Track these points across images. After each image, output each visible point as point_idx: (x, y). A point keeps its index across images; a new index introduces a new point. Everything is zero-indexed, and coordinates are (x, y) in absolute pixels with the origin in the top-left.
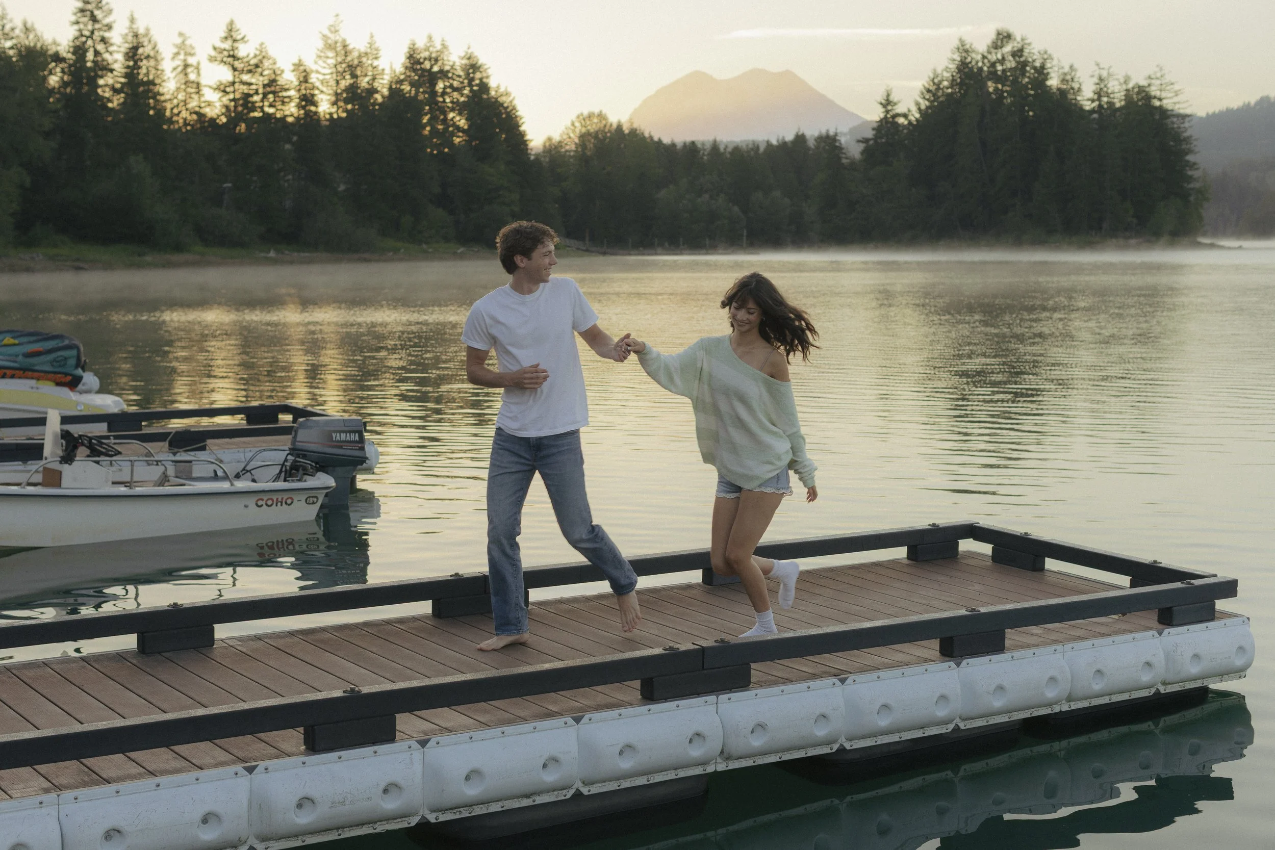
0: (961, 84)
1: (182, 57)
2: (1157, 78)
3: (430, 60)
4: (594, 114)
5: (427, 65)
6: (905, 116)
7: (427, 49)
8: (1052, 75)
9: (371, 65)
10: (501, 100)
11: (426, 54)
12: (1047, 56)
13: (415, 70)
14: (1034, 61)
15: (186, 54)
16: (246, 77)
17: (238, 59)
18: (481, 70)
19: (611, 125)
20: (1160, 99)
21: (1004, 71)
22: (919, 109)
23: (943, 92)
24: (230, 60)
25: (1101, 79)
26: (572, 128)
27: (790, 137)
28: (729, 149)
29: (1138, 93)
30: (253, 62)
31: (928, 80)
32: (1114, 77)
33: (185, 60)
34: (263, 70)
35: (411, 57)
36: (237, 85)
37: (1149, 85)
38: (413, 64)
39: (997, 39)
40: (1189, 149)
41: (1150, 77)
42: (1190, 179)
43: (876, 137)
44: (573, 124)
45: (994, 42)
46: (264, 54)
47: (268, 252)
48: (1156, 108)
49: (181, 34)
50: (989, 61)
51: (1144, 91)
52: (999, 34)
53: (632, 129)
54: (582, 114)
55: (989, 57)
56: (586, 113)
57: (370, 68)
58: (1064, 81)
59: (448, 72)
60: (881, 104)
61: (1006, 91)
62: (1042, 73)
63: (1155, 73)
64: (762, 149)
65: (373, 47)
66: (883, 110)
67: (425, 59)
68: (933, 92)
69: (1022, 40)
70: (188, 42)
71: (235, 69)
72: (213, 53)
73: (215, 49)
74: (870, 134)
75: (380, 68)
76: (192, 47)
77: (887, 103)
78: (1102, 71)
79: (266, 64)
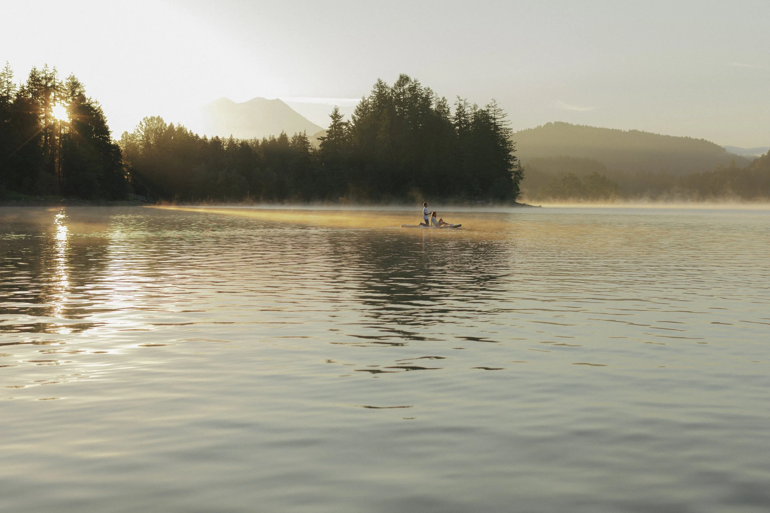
0: (379, 107)
2: (493, 107)
3: (46, 79)
4: (154, 118)
5: (44, 82)
6: (346, 124)
7: (44, 72)
8: (433, 102)
9: (7, 81)
10: (92, 105)
11: (43, 75)
12: (429, 92)
13: (35, 85)
14: (422, 94)
18: (80, 86)
19: (166, 125)
20: (495, 119)
21: (404, 99)
22: (355, 121)
23: (369, 111)
25: (460, 107)
26: (141, 126)
27: (277, 137)
28: (240, 142)
29: (482, 115)
31: (360, 103)
32: (468, 105)
35: (32, 76)
37: (488, 110)
38: (35, 81)
39: (400, 80)
40: (511, 148)
41: (488, 106)
42: (511, 166)
43: (329, 137)
44: (141, 124)
45: (398, 82)
48: (492, 124)
50: (396, 93)
51: (485, 114)
52: (401, 77)
53: (179, 128)
54: (147, 118)
55: (396, 91)
56: (149, 117)
57: (6, 83)
58: (439, 106)
59: (57, 87)
60: (332, 117)
61: (406, 111)
62: (427, 101)
63: (491, 103)
64: (260, 143)
65: (8, 70)
66: (333, 120)
67: (42, 78)
68: (363, 109)
69: (415, 81)
74: (325, 135)
75: (13, 83)
77: (336, 116)
78: (460, 101)
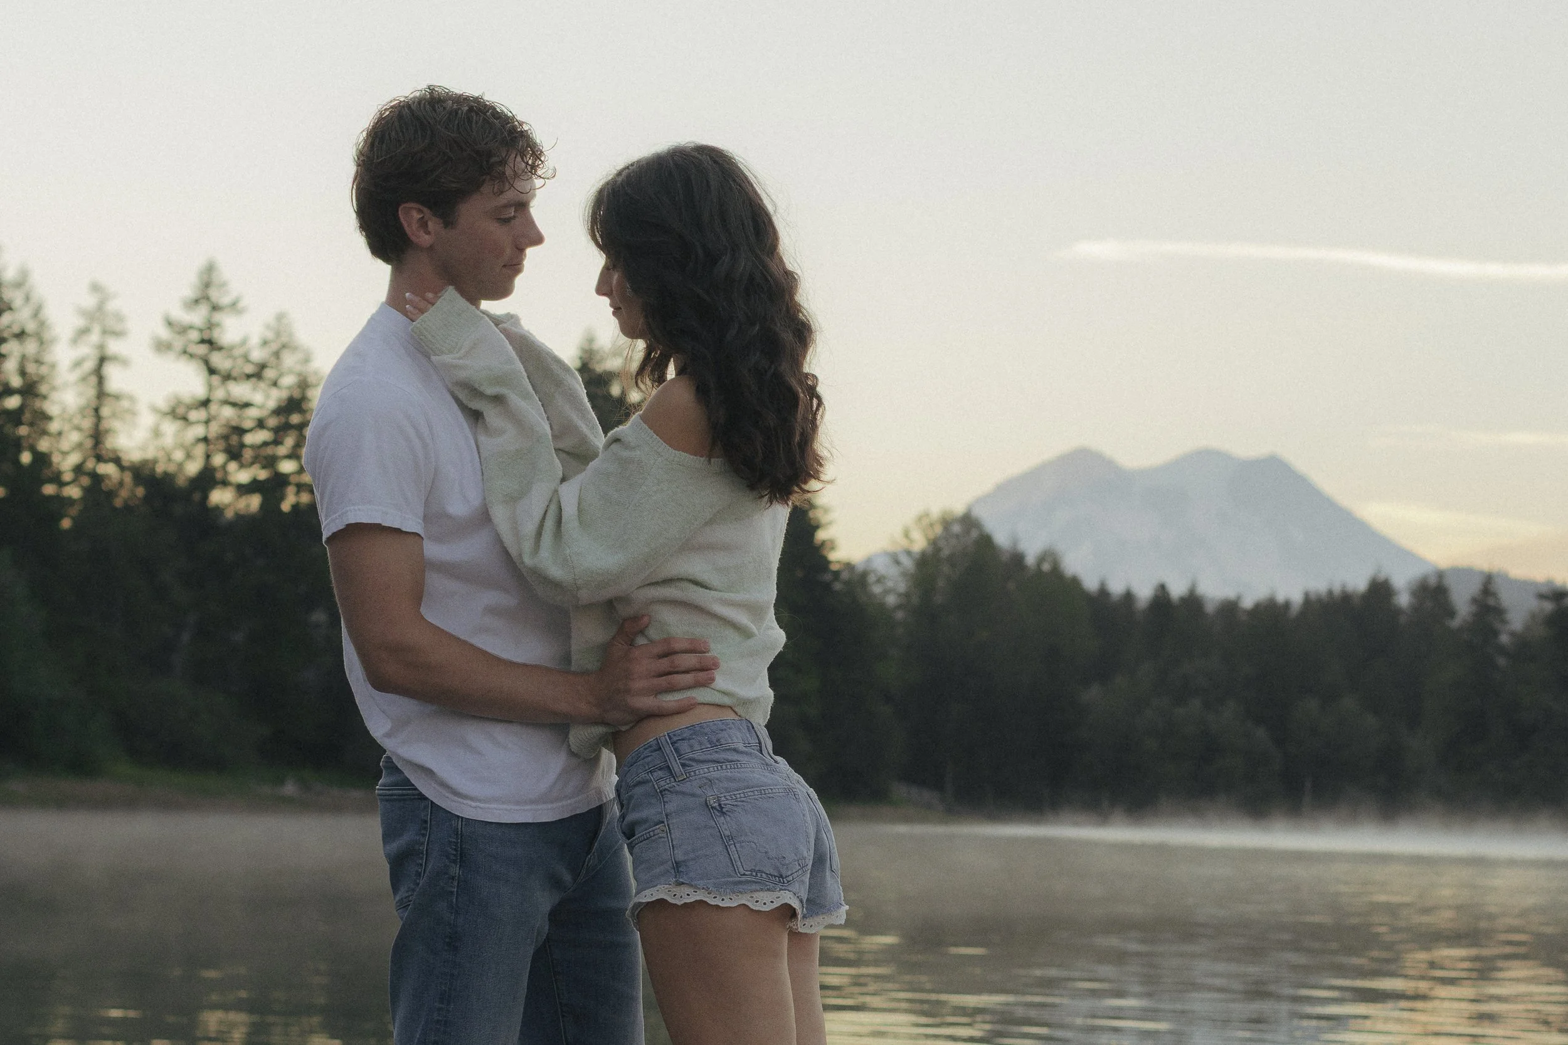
1: (95, 337)
15: (105, 332)
16: (240, 390)
17: (220, 349)
24: (202, 349)
30: (257, 355)
33: (101, 347)
34: (281, 375)
36: (214, 408)
46: (284, 339)
47: (280, 781)
49: (96, 288)
70: (112, 306)
71: (212, 371)
72: (164, 334)
73: (170, 323)
76: (119, 317)
79: (289, 360)
